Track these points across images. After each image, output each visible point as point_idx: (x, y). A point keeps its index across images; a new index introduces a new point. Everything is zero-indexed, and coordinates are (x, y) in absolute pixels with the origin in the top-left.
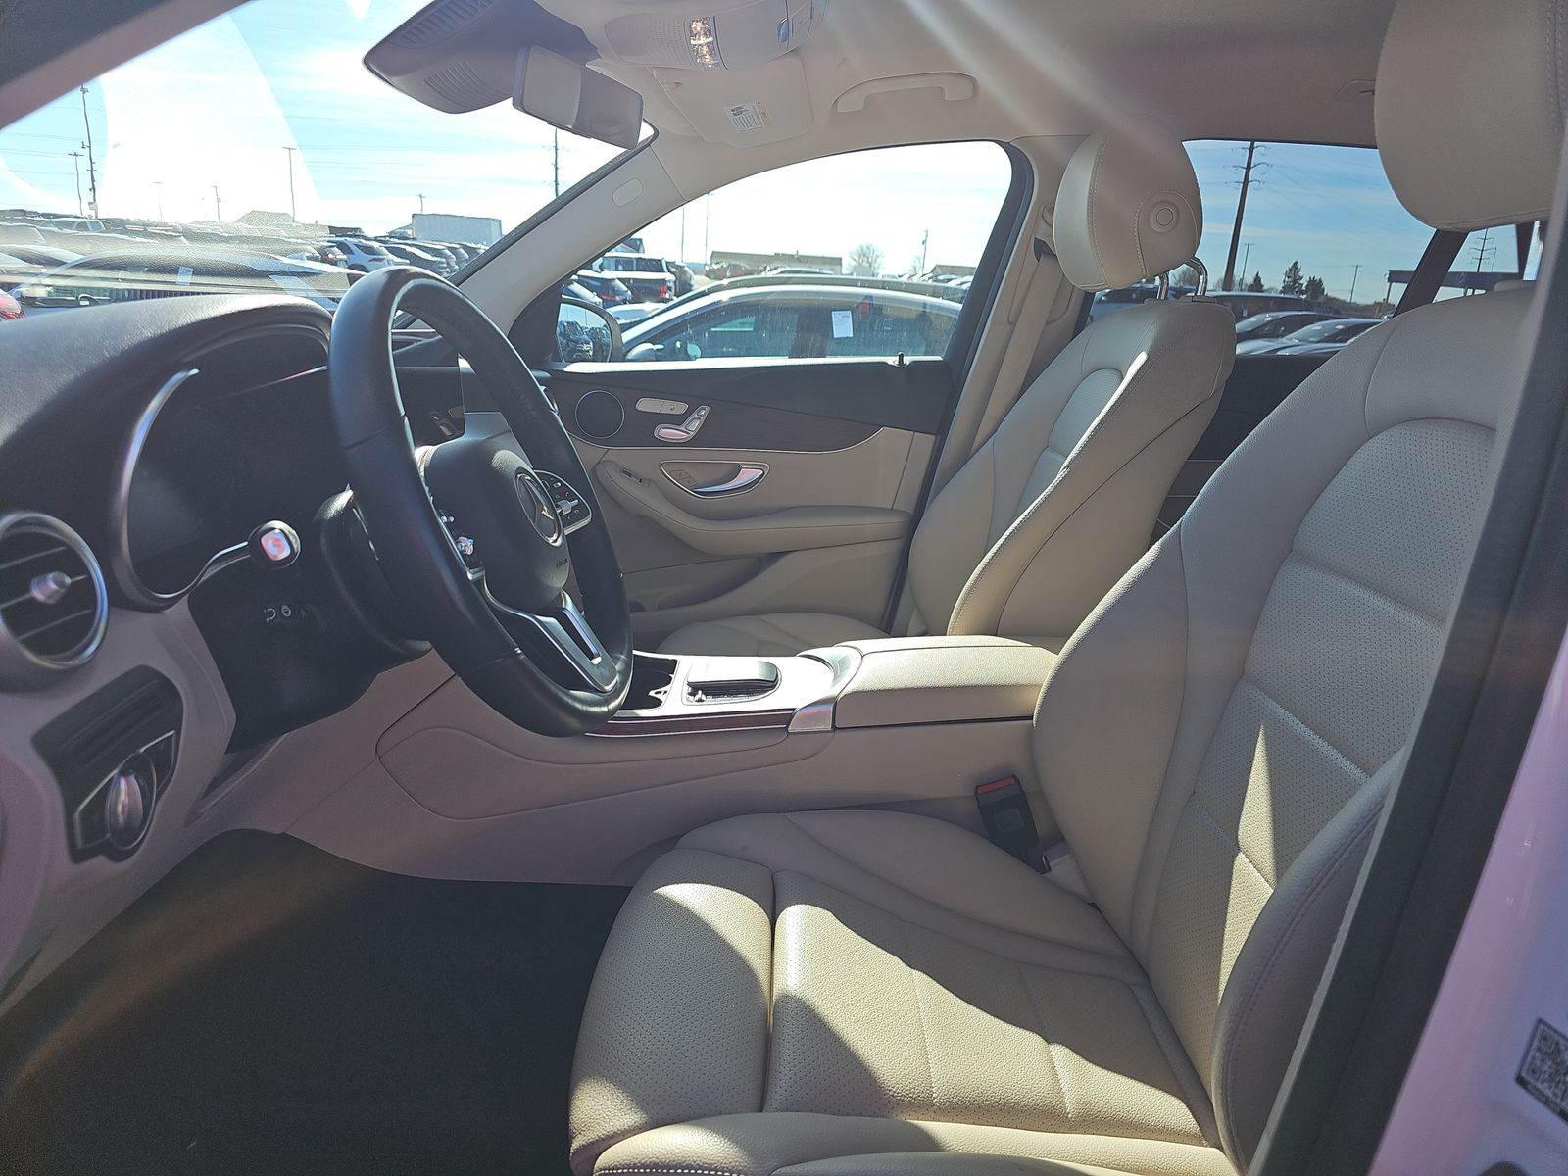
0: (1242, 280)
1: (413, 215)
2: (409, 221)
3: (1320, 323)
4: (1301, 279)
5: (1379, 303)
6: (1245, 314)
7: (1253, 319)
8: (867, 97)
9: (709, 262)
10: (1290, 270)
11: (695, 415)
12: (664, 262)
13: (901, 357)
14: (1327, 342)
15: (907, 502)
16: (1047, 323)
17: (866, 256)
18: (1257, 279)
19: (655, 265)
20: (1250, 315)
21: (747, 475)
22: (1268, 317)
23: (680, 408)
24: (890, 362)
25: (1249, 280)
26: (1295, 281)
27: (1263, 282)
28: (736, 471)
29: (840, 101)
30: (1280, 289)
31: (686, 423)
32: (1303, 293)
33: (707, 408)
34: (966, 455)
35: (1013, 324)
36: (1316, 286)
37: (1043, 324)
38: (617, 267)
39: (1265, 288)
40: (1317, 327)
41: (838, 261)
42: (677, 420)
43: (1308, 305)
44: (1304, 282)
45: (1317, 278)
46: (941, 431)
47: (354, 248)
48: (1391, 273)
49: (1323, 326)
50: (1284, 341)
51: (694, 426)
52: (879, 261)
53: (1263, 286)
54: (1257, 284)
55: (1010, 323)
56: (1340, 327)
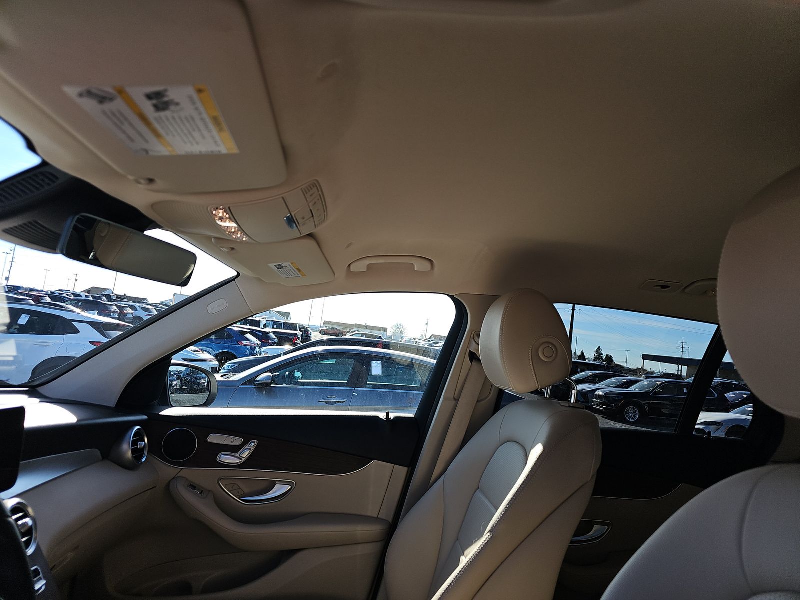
0: (575, 353)
1: (174, 295)
2: (172, 297)
3: (615, 378)
4: (602, 355)
5: (640, 369)
6: (579, 370)
7: (583, 374)
8: (369, 265)
9: (322, 325)
10: (597, 350)
11: (247, 447)
12: (298, 325)
13: (388, 414)
14: (619, 388)
15: (388, 514)
16: (477, 402)
17: (399, 329)
18: (582, 353)
19: (292, 327)
20: (582, 371)
21: (279, 490)
22: (590, 373)
23: (238, 441)
24: (381, 417)
25: (579, 354)
26: (600, 356)
27: (585, 355)
28: (272, 485)
29: (352, 266)
30: (593, 358)
31: (239, 453)
32: (604, 361)
33: (257, 442)
34: (426, 486)
35: (457, 400)
36: (609, 359)
37: (476, 402)
38: (274, 326)
39: (586, 357)
40: (613, 380)
41: (385, 330)
42: (234, 450)
43: (608, 369)
44: (604, 356)
45: (610, 355)
46: (412, 465)
47: (138, 308)
48: (643, 355)
49: (617, 380)
50: (599, 386)
51: (246, 454)
52: (405, 331)
53: (585, 357)
54: (582, 357)
55: (455, 399)
56: (625, 381)
